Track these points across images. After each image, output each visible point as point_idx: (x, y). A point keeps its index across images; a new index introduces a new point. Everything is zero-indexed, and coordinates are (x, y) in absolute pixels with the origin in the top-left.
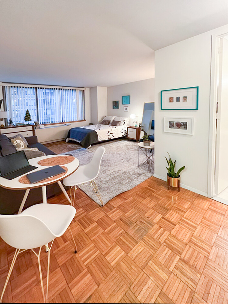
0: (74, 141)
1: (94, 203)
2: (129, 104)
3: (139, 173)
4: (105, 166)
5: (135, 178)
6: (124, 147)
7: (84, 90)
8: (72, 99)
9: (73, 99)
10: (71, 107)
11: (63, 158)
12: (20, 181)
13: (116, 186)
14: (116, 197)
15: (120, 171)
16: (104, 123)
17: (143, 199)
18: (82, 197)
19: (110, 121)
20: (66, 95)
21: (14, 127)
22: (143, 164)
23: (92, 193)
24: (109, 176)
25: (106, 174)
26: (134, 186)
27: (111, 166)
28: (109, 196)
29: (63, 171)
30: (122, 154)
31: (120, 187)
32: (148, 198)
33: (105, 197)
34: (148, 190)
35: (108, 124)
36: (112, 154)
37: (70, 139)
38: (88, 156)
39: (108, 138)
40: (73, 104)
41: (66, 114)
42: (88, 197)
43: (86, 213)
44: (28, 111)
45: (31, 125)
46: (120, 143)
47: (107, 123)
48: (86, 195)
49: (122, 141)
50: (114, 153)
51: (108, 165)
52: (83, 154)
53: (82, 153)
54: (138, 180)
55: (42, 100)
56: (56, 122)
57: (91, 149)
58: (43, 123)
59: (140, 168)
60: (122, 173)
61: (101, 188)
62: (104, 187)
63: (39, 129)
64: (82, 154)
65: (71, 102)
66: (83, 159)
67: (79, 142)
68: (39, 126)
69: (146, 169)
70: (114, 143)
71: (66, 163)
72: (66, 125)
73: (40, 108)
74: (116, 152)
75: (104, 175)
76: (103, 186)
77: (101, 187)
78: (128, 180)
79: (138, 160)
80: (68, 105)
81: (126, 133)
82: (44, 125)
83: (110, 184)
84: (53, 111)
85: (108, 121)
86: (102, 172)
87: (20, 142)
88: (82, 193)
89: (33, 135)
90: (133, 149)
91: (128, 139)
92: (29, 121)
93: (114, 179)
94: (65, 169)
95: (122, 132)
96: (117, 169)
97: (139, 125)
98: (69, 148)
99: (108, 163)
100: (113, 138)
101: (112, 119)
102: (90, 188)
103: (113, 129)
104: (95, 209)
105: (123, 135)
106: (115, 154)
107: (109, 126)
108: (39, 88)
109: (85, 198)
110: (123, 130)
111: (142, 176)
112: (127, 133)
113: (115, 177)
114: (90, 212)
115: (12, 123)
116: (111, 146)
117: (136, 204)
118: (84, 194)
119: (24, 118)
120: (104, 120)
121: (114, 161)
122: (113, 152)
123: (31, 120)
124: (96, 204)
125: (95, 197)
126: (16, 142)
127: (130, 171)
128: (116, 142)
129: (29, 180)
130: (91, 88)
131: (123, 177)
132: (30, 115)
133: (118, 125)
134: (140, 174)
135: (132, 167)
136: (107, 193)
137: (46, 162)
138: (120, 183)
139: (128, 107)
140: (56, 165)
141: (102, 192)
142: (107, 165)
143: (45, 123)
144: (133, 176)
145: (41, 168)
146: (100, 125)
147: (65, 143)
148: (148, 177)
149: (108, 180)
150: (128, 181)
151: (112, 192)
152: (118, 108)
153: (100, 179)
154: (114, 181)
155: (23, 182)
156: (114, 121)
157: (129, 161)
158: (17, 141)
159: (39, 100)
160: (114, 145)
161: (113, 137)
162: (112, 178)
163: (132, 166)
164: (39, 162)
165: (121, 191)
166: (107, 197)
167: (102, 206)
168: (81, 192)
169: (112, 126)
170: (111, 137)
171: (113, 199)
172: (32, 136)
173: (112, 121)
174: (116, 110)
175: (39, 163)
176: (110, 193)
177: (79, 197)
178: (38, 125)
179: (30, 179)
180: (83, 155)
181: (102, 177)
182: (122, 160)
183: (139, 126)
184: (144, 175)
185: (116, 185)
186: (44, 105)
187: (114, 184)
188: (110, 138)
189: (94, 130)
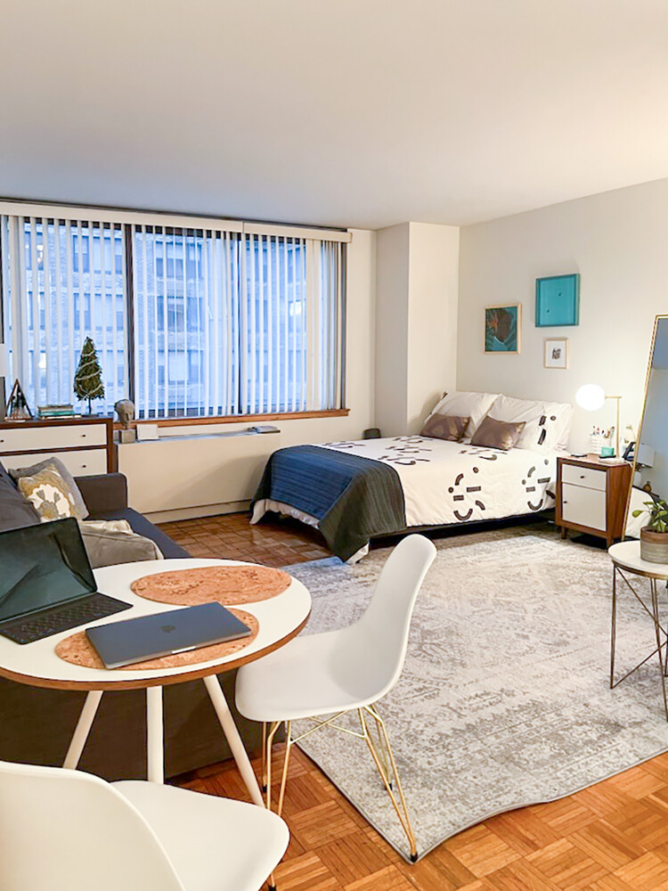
0: (290, 519)
1: (375, 838)
2: (574, 323)
3: (612, 718)
4: (435, 659)
5: (586, 743)
6: (535, 572)
7: (343, 245)
8: (287, 300)
9: (290, 302)
10: (282, 343)
11: (238, 575)
12: (59, 652)
13: (485, 770)
14: (482, 827)
15: (511, 694)
16: (439, 430)
17: (625, 858)
18: (319, 804)
19: (469, 419)
20: (257, 279)
21: (31, 423)
22: (636, 674)
23: (367, 789)
24: (455, 716)
25: (438, 701)
26: (580, 784)
27: (463, 665)
28: (451, 818)
29: (238, 629)
30: (526, 606)
31: (505, 779)
32: (651, 859)
33: (430, 819)
34: (657, 817)
35: (459, 440)
36: (471, 602)
37: (273, 506)
38: (350, 601)
39: (456, 513)
40: (290, 330)
41: (257, 380)
42: (344, 804)
43: (333, 880)
44: (89, 346)
45: (101, 416)
46: (515, 550)
47: (454, 431)
48: (335, 794)
49: (528, 539)
50: (484, 601)
51: (453, 660)
52: (331, 586)
53: (324, 584)
54: (602, 757)
55: (150, 299)
56: (211, 413)
57: (369, 568)
58: (152, 412)
59: (618, 691)
60: (522, 708)
61: (411, 771)
62: (426, 766)
63: (136, 444)
64: (324, 589)
65: (282, 317)
66: (330, 614)
67: (312, 522)
68: (135, 428)
69: (652, 702)
70: (483, 545)
71: (252, 597)
72: (254, 429)
73: (142, 342)
74: (491, 596)
75: (428, 707)
76: (422, 761)
77: (412, 765)
78: (547, 749)
79: (610, 651)
80: (266, 331)
81: (548, 493)
82: (155, 426)
83: (456, 756)
84: (196, 359)
85: (457, 419)
86: (420, 690)
87: (57, 497)
88: (321, 780)
89: (108, 472)
90: (586, 589)
91: (559, 529)
92: (92, 397)
93: (476, 735)
94: (246, 622)
95: (528, 485)
96: (494, 685)
97: (622, 453)
98: (267, 551)
99: (452, 647)
100: (478, 515)
101: (479, 410)
102: (355, 764)
103: (481, 464)
104: (380, 869)
105: (536, 504)
106: (489, 602)
107: (462, 447)
108: (138, 228)
109: (330, 810)
110: (536, 475)
111: (629, 736)
112: (556, 495)
113: (482, 721)
114: (355, 880)
115: (24, 403)
116: (469, 559)
117: (588, 880)
118: (329, 788)
119: (73, 382)
120: (436, 414)
121: (484, 642)
122: (478, 593)
123: (100, 394)
124: (384, 843)
125: (379, 812)
126: (41, 494)
127: (563, 700)
128: (495, 539)
129: (96, 652)
130: (379, 232)
131: (523, 729)
132: (97, 368)
133: (510, 442)
134: (617, 727)
135: (575, 680)
136: (440, 797)
137: (165, 587)
138: (507, 759)
139: (565, 339)
140: (210, 600)
141: (415, 790)
142: (445, 657)
143: (161, 412)
144: (580, 729)
145: (143, 608)
146: (417, 438)
147: (247, 526)
148: (661, 743)
149: (447, 736)
150: (547, 752)
151: (463, 798)
152: (515, 350)
153: (409, 723)
154: (479, 746)
155: (71, 657)
156: (487, 421)
157: (562, 650)
158: (42, 487)
159: (141, 298)
160: (484, 554)
161: (483, 508)
162: (470, 727)
163: (573, 678)
164: (137, 582)
165: (508, 802)
166: (437, 819)
167: (414, 858)
168: (315, 774)
169: (480, 448)
170: (471, 511)
171: (471, 832)
172: (106, 473)
173: (477, 420)
174: (501, 358)
175: (136, 588)
176: (453, 802)
177: (305, 801)
178: (130, 425)
179: (102, 649)
180: (331, 596)
181: (418, 716)
182: (526, 637)
183: (625, 457)
184: (636, 730)
185: (487, 764)
186: (161, 329)
187: (478, 756)
188: (463, 513)
189: (384, 461)
